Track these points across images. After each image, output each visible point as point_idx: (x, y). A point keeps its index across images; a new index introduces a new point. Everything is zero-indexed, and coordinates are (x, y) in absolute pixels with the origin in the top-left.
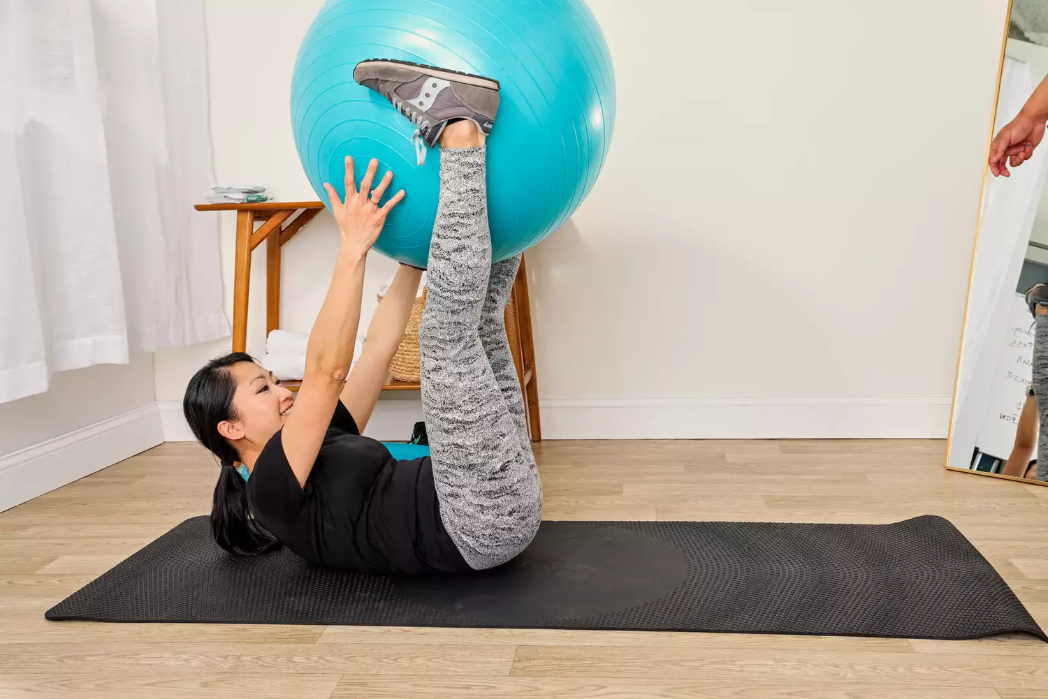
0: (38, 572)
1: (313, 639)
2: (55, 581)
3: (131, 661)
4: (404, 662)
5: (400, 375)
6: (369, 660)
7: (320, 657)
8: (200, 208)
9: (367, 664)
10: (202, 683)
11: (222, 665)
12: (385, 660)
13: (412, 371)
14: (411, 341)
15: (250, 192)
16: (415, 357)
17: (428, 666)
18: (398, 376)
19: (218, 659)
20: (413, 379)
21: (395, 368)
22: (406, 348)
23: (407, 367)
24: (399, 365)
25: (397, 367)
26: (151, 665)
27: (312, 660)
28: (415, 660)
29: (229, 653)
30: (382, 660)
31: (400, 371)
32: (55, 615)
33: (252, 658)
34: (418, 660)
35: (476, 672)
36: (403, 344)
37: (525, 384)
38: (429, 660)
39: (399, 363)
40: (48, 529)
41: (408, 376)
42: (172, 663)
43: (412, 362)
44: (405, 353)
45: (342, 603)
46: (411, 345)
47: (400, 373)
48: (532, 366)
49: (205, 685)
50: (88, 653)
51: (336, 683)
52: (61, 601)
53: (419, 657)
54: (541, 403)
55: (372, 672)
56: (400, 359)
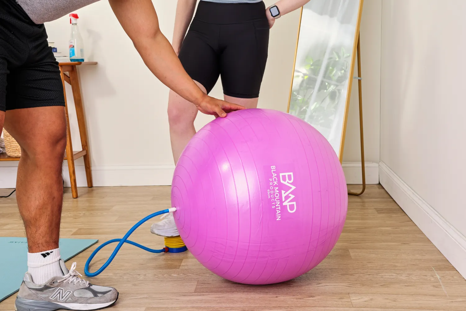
5: (10, 153)
13: (15, 151)
18: (9, 154)
20: (16, 156)
22: (11, 140)
23: (13, 149)
24: (9, 149)
31: (9, 151)
39: (9, 148)
41: (14, 154)
43: (15, 147)
44: (11, 142)
47: (10, 152)
48: (86, 149)
54: (93, 168)
56: (9, 146)
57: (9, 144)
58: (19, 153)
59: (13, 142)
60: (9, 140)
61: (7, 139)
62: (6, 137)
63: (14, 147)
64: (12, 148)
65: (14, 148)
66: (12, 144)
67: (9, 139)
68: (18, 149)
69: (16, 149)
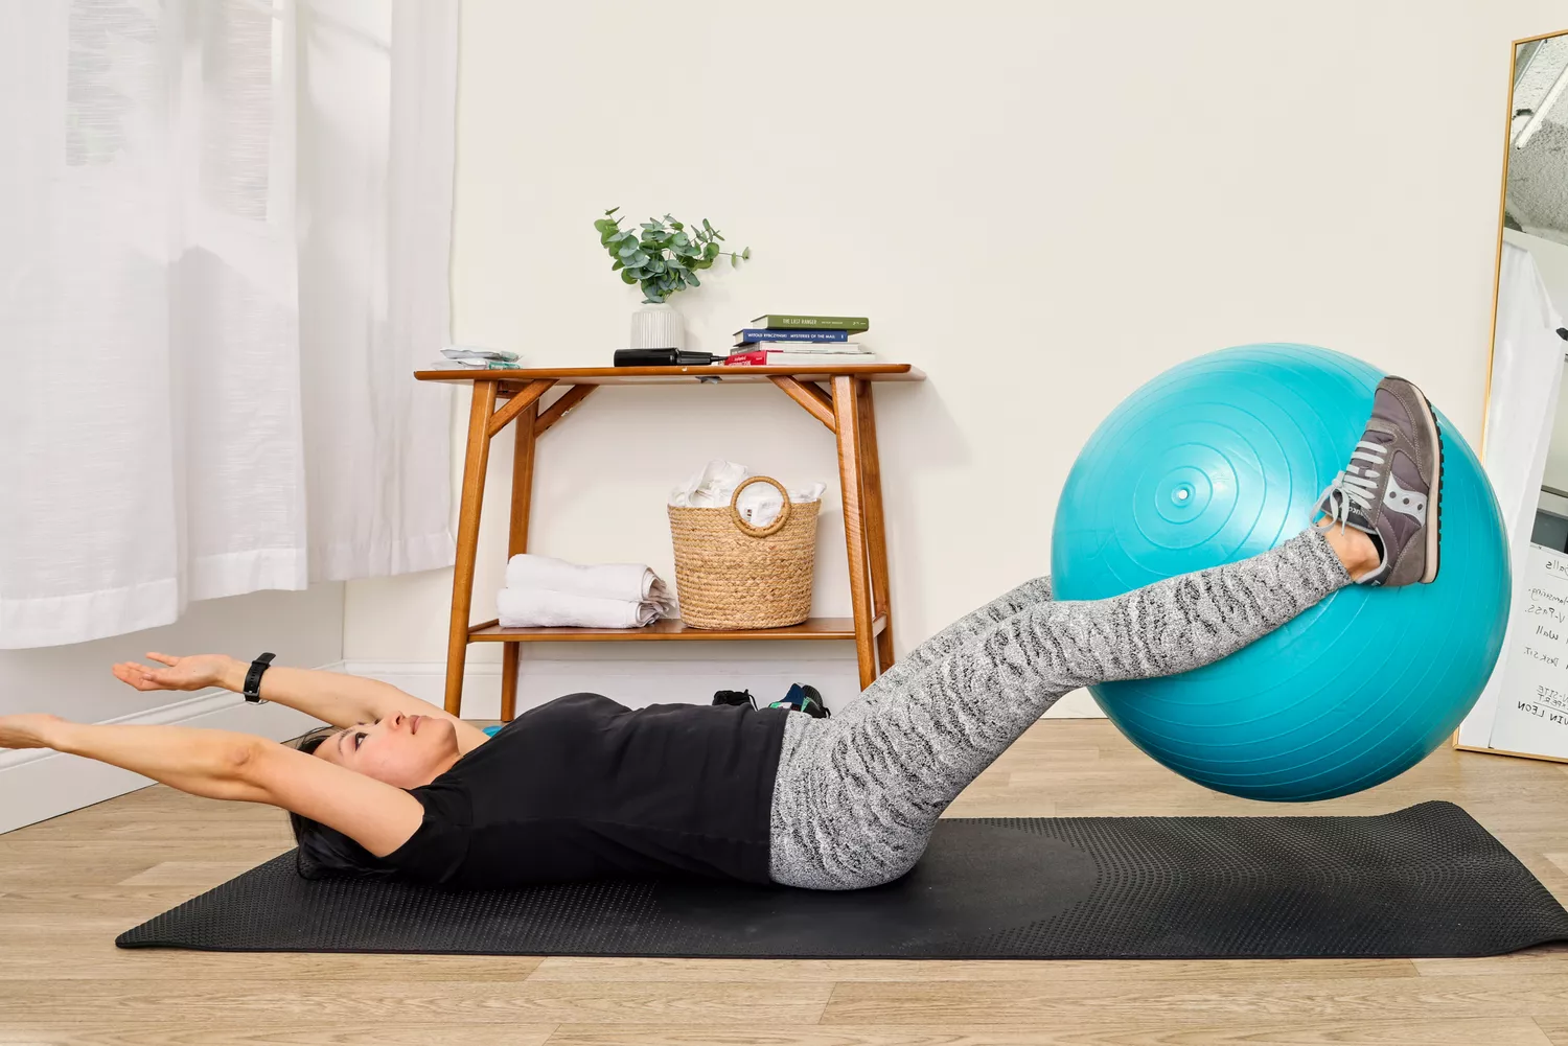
0: (120, 884)
1: (522, 975)
2: (143, 895)
3: (233, 1005)
4: (657, 1006)
5: (696, 619)
6: (604, 1004)
7: (528, 1001)
8: (422, 376)
9: (598, 1010)
10: (338, 1036)
11: (373, 1010)
12: (631, 1004)
13: (712, 614)
14: (713, 570)
15: (496, 358)
16: (717, 594)
17: (693, 1012)
18: (692, 621)
19: (369, 1002)
20: (714, 626)
21: (688, 609)
22: (706, 581)
23: (706, 608)
24: (696, 604)
25: (691, 608)
26: (263, 1010)
27: (514, 1004)
28: (674, 1004)
29: (389, 994)
30: (624, 1004)
31: (696, 612)
32: (130, 942)
33: (423, 1002)
34: (681, 1005)
35: (767, 1019)
36: (702, 575)
37: (875, 635)
38: (696, 1003)
39: (694, 602)
40: (150, 827)
41: (708, 621)
42: (296, 1009)
44: (703, 587)
45: (574, 926)
46: (712, 576)
48: (887, 613)
49: (341, 1038)
50: (168, 994)
51: (547, 1036)
52: (145, 921)
53: (681, 999)
55: (608, 1021)
56: (697, 597)
57: (695, 591)
58: (723, 617)
59: (709, 587)
60: (697, 580)
61: (691, 579)
62: (688, 572)
63: (709, 602)
64: (705, 604)
65: (711, 604)
66: (706, 593)
67: (699, 577)
68: (721, 606)
69: (715, 606)
